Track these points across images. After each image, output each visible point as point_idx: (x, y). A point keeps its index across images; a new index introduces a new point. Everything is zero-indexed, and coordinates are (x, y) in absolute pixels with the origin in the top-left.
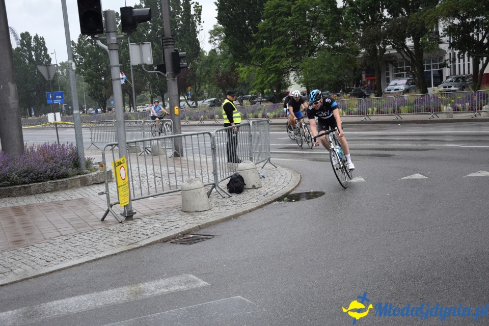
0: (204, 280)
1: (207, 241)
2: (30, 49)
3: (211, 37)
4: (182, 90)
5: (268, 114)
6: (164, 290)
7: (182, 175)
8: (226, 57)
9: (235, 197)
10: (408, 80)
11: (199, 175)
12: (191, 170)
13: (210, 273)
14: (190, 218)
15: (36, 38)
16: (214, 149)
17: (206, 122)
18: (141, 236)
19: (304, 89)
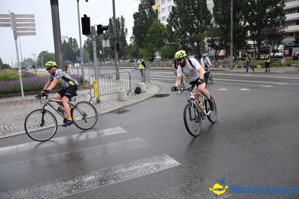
0: (125, 130)
1: (126, 113)
2: (72, 43)
3: (131, 39)
4: (120, 56)
5: (149, 65)
6: (109, 134)
7: (118, 86)
8: (135, 46)
9: (137, 95)
10: (195, 56)
11: (124, 86)
12: (121, 85)
13: (127, 127)
14: (120, 103)
15: (74, 39)
16: (130, 78)
17: (128, 68)
18: (103, 110)
19: (161, 57)
